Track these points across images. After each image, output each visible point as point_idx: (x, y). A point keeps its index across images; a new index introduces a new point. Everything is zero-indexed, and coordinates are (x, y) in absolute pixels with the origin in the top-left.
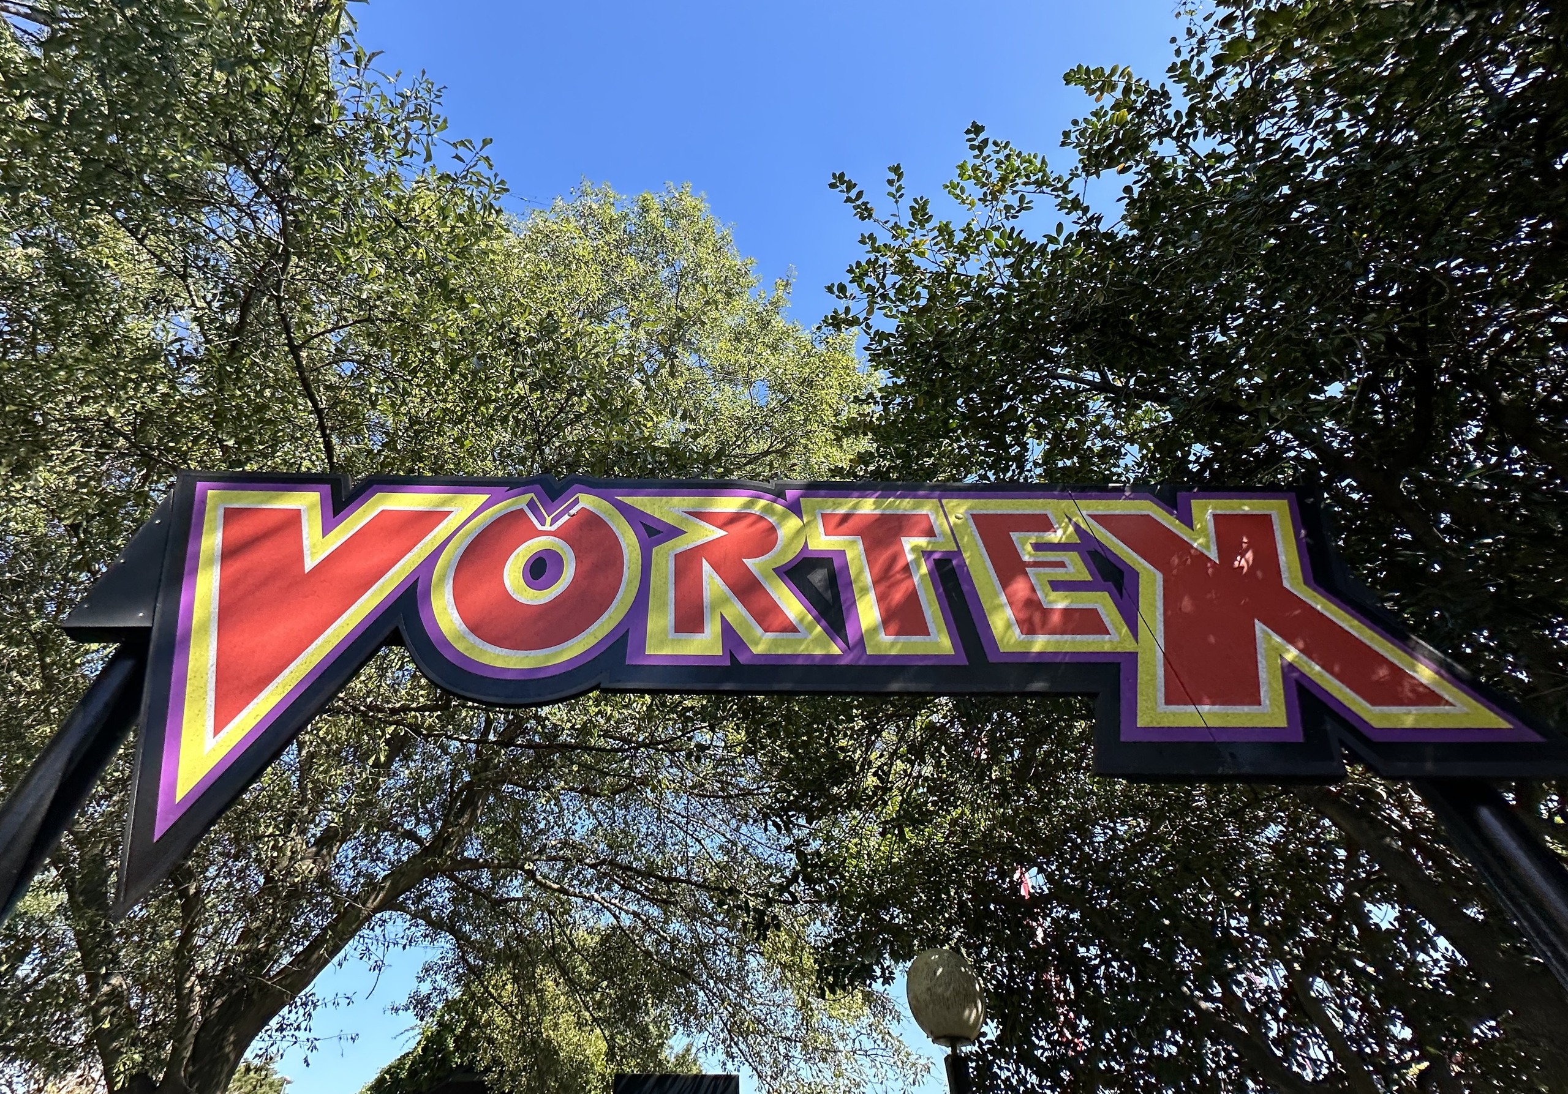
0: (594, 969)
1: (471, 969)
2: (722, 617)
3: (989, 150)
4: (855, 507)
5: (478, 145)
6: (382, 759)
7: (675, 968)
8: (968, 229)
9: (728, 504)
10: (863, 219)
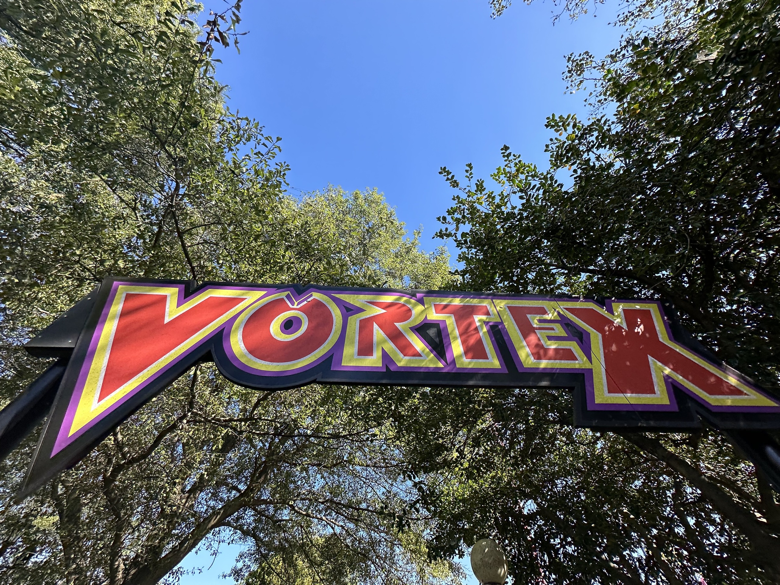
0: (322, 555)
1: (262, 555)
2: (383, 349)
3: (511, 158)
4: (450, 302)
5: (275, 140)
6: (220, 447)
7: (360, 553)
8: (501, 195)
9: (388, 299)
10: (454, 187)
